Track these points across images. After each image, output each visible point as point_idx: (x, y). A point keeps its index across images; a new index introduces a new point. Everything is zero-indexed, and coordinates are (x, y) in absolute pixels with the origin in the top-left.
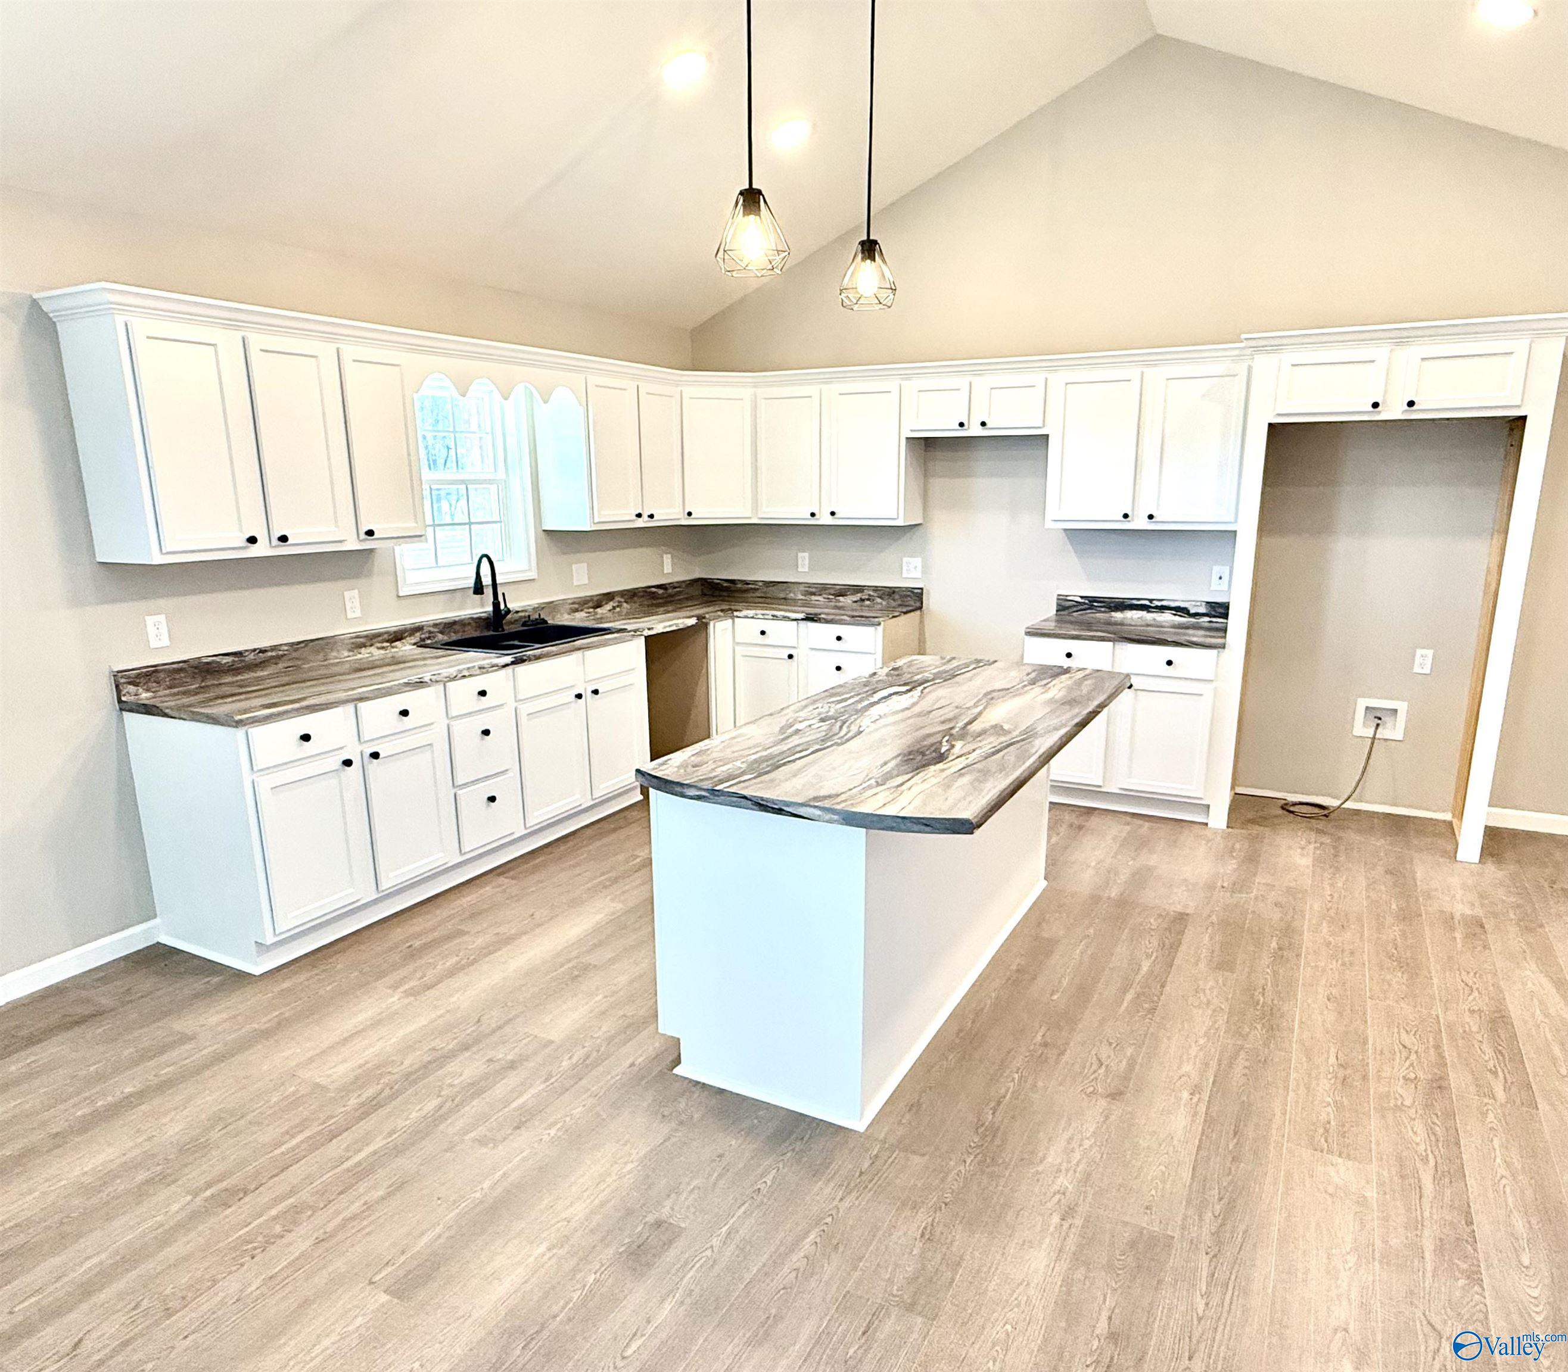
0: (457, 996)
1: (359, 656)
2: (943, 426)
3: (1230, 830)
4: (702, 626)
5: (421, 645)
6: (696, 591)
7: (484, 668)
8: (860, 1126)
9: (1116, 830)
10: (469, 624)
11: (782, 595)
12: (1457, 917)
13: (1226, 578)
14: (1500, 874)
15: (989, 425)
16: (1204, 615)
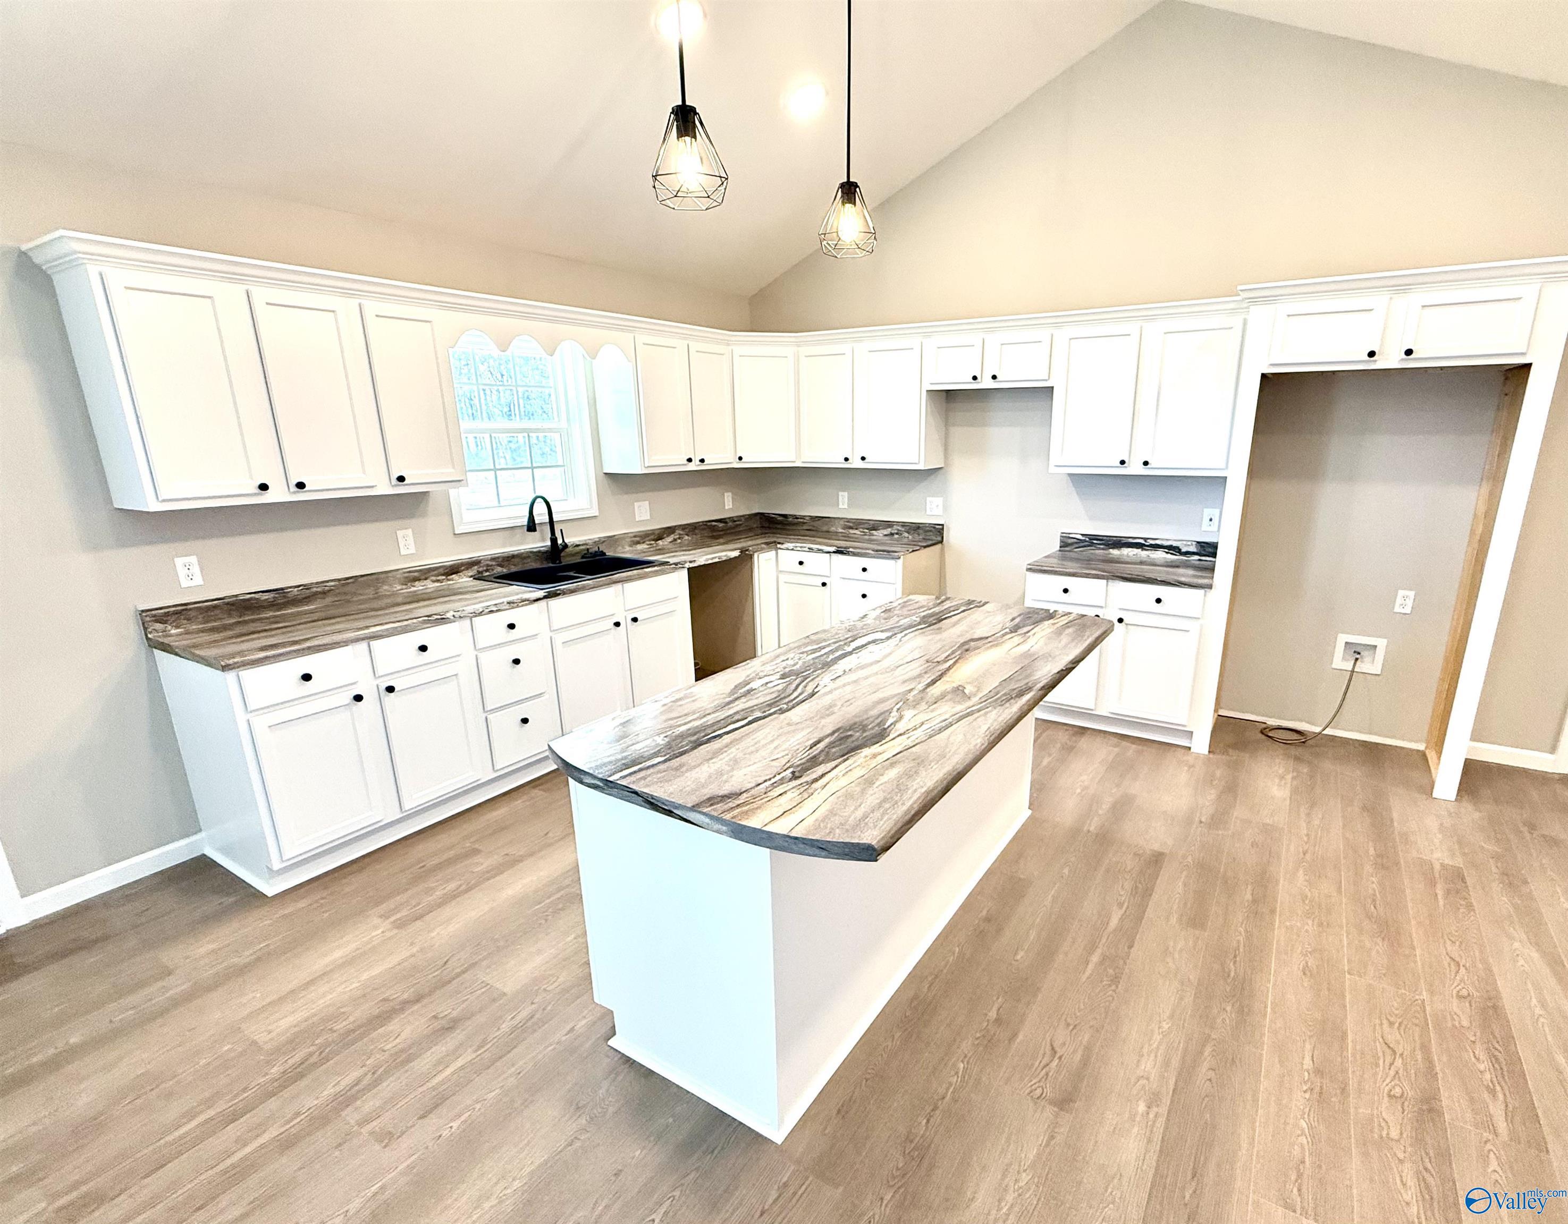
0: (438, 930)
1: (413, 589)
2: (959, 380)
3: (1211, 756)
4: (746, 558)
5: (479, 577)
6: (755, 524)
7: (513, 603)
8: (778, 1137)
9: (1103, 752)
10: (529, 557)
11: (825, 528)
12: (1437, 867)
13: (1216, 520)
14: (1477, 815)
15: (999, 378)
16: (1194, 553)
